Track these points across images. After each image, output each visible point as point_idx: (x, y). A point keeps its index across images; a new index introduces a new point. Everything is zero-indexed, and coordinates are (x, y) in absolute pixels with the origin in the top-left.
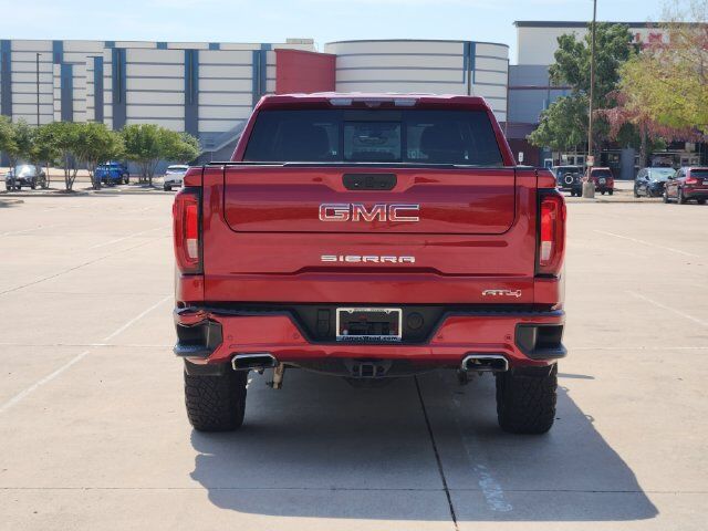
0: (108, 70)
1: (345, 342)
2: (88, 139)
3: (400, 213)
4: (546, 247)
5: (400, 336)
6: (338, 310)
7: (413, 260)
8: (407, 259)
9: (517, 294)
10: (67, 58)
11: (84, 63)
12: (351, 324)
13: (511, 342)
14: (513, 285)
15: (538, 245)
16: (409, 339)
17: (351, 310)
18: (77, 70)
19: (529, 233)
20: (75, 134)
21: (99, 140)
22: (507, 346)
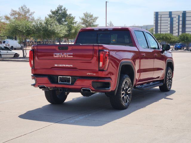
0: (181, 19)
1: (60, 84)
2: (164, 38)
3: (69, 55)
4: (101, 63)
5: (71, 83)
6: (59, 77)
7: (72, 66)
8: (71, 66)
9: (95, 74)
10: (173, 16)
11: (176, 17)
12: (62, 80)
13: (91, 86)
14: (94, 73)
15: (99, 63)
16: (72, 84)
17: (61, 77)
18: (174, 19)
19: (97, 60)
20: (161, 37)
21: (168, 38)
22: (90, 87)
